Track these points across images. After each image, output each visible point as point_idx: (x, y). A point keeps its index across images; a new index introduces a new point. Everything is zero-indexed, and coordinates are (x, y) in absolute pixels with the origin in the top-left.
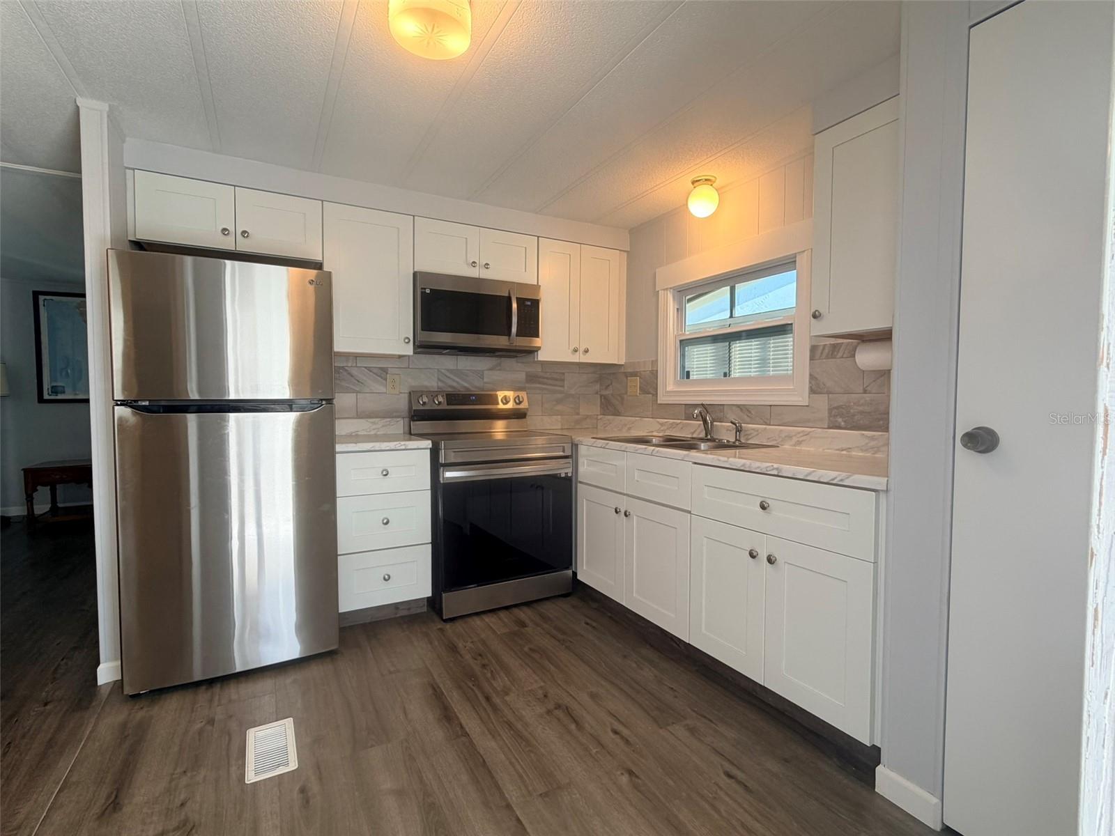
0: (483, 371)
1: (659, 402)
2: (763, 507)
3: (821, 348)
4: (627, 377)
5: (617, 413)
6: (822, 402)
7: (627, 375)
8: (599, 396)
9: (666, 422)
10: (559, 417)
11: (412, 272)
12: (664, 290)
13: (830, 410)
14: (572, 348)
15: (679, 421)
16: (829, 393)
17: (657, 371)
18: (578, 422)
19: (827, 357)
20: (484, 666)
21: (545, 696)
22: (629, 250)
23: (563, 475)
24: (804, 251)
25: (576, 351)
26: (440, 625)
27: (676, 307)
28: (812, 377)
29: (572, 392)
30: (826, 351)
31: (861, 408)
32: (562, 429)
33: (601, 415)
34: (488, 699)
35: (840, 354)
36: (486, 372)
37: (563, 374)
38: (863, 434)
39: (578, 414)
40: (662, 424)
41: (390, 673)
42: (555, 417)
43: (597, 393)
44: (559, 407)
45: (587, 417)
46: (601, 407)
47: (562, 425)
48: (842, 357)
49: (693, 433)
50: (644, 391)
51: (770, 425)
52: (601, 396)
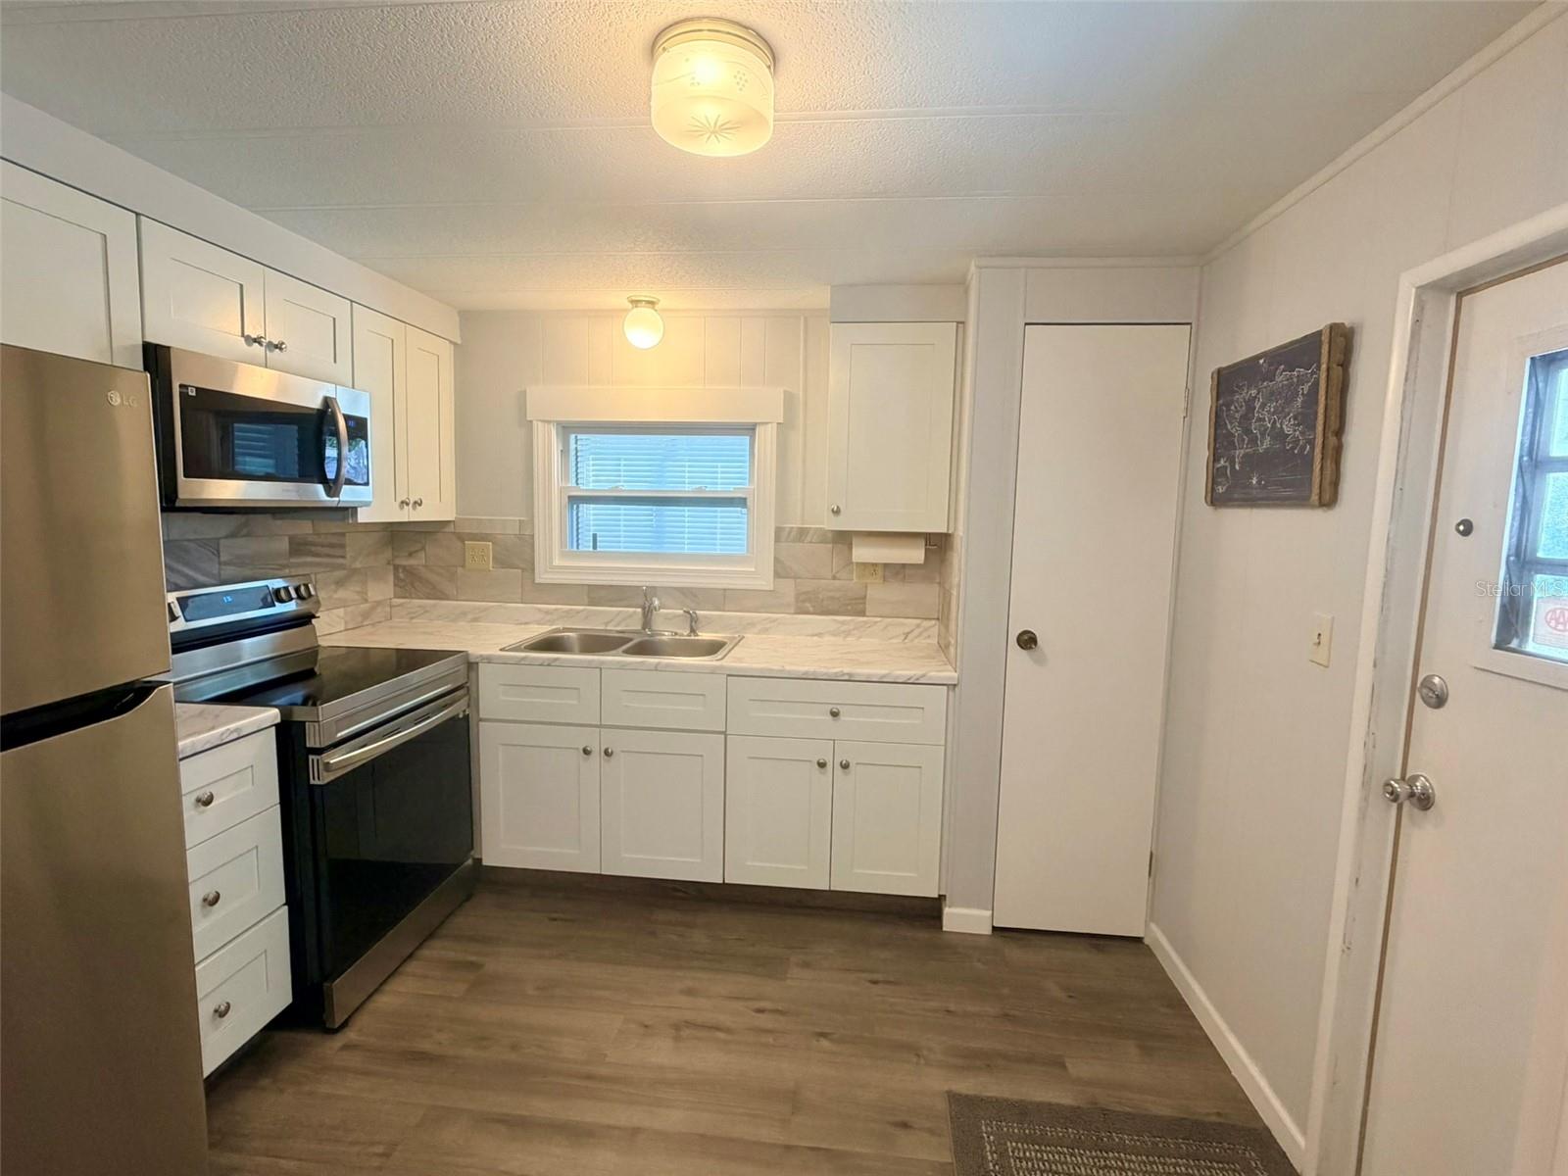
0: (219, 539)
1: (537, 582)
2: (835, 714)
3: (787, 530)
4: (463, 541)
5: (437, 594)
6: (788, 588)
7: (461, 538)
8: (391, 567)
9: (556, 610)
10: (342, 610)
11: (141, 343)
12: (543, 421)
13: (797, 596)
14: (399, 500)
15: (581, 608)
16: (795, 578)
17: (533, 536)
18: (366, 615)
19: (794, 541)
20: (514, 1047)
22: (459, 342)
24: (767, 423)
25: (404, 503)
26: (339, 1040)
27: (561, 448)
28: (777, 560)
29: (358, 565)
30: (793, 534)
31: (831, 594)
32: (346, 630)
33: (395, 597)
35: (809, 539)
36: (222, 542)
37: (343, 535)
38: (835, 620)
39: (366, 601)
40: (547, 612)
42: (335, 611)
43: (389, 563)
44: (341, 594)
45: (379, 603)
46: (395, 585)
47: (346, 623)
48: (811, 542)
49: (607, 624)
50: (502, 562)
51: (724, 611)
52: (396, 568)
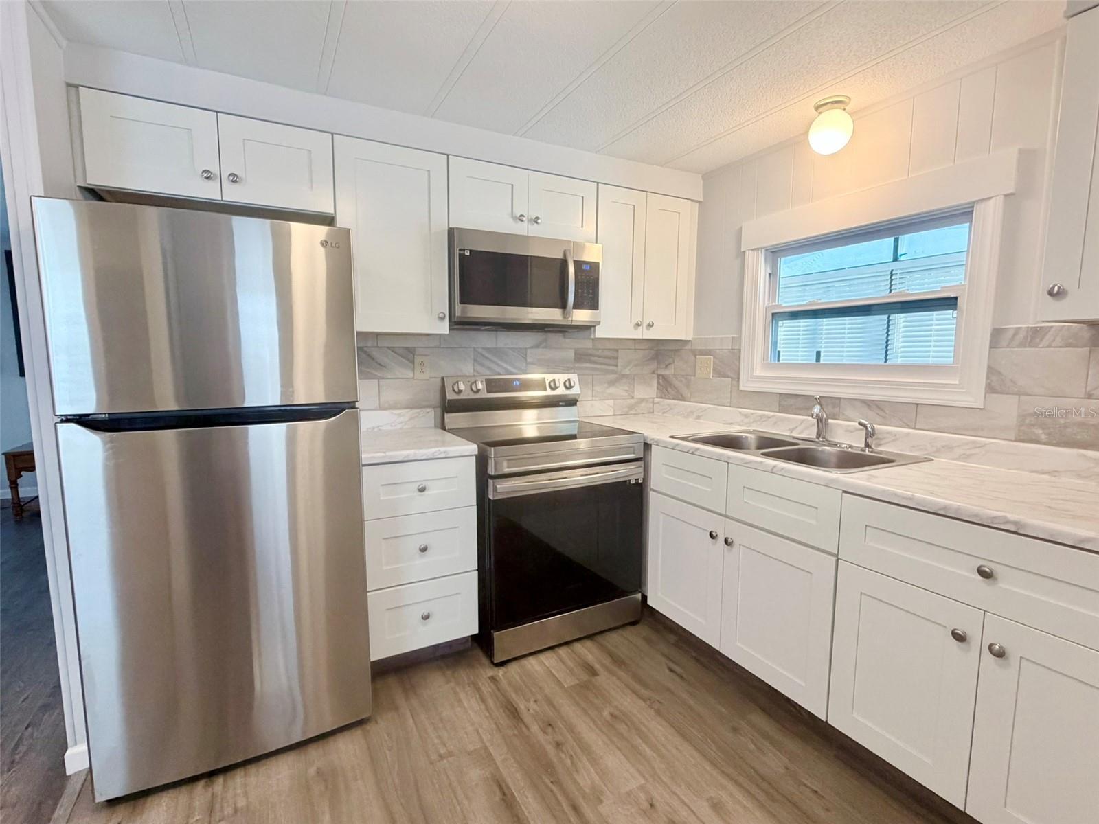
0: (526, 349)
1: (741, 388)
2: (985, 574)
3: (1011, 333)
4: (695, 356)
5: (680, 397)
6: (1008, 408)
7: (696, 353)
8: (656, 376)
9: (752, 414)
10: (612, 401)
11: (447, 228)
12: (752, 250)
13: (1022, 417)
14: (634, 322)
15: (772, 414)
16: (1019, 394)
17: (740, 350)
18: (631, 407)
19: (1022, 345)
20: (558, 745)
21: (652, 805)
22: (701, 199)
23: (633, 482)
24: (990, 198)
25: (638, 325)
26: (491, 671)
27: (769, 271)
28: (991, 370)
29: (627, 372)
30: (1021, 335)
31: (1078, 419)
32: (614, 415)
33: (657, 397)
34: (575, 808)
35: (1045, 342)
36: (528, 350)
37: (617, 350)
38: (1084, 456)
39: (633, 397)
40: (746, 416)
41: (441, 757)
42: (607, 401)
43: (653, 372)
44: (612, 390)
45: (642, 400)
46: (658, 388)
47: (614, 411)
48: (1049, 346)
49: (792, 431)
50: (719, 373)
51: (915, 428)
52: (659, 376)
